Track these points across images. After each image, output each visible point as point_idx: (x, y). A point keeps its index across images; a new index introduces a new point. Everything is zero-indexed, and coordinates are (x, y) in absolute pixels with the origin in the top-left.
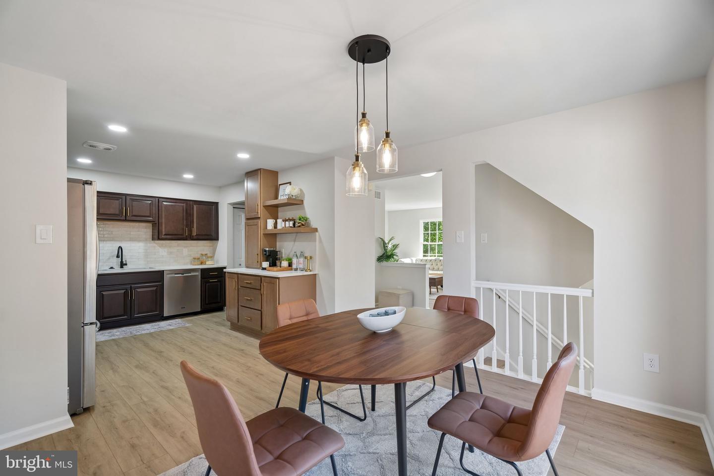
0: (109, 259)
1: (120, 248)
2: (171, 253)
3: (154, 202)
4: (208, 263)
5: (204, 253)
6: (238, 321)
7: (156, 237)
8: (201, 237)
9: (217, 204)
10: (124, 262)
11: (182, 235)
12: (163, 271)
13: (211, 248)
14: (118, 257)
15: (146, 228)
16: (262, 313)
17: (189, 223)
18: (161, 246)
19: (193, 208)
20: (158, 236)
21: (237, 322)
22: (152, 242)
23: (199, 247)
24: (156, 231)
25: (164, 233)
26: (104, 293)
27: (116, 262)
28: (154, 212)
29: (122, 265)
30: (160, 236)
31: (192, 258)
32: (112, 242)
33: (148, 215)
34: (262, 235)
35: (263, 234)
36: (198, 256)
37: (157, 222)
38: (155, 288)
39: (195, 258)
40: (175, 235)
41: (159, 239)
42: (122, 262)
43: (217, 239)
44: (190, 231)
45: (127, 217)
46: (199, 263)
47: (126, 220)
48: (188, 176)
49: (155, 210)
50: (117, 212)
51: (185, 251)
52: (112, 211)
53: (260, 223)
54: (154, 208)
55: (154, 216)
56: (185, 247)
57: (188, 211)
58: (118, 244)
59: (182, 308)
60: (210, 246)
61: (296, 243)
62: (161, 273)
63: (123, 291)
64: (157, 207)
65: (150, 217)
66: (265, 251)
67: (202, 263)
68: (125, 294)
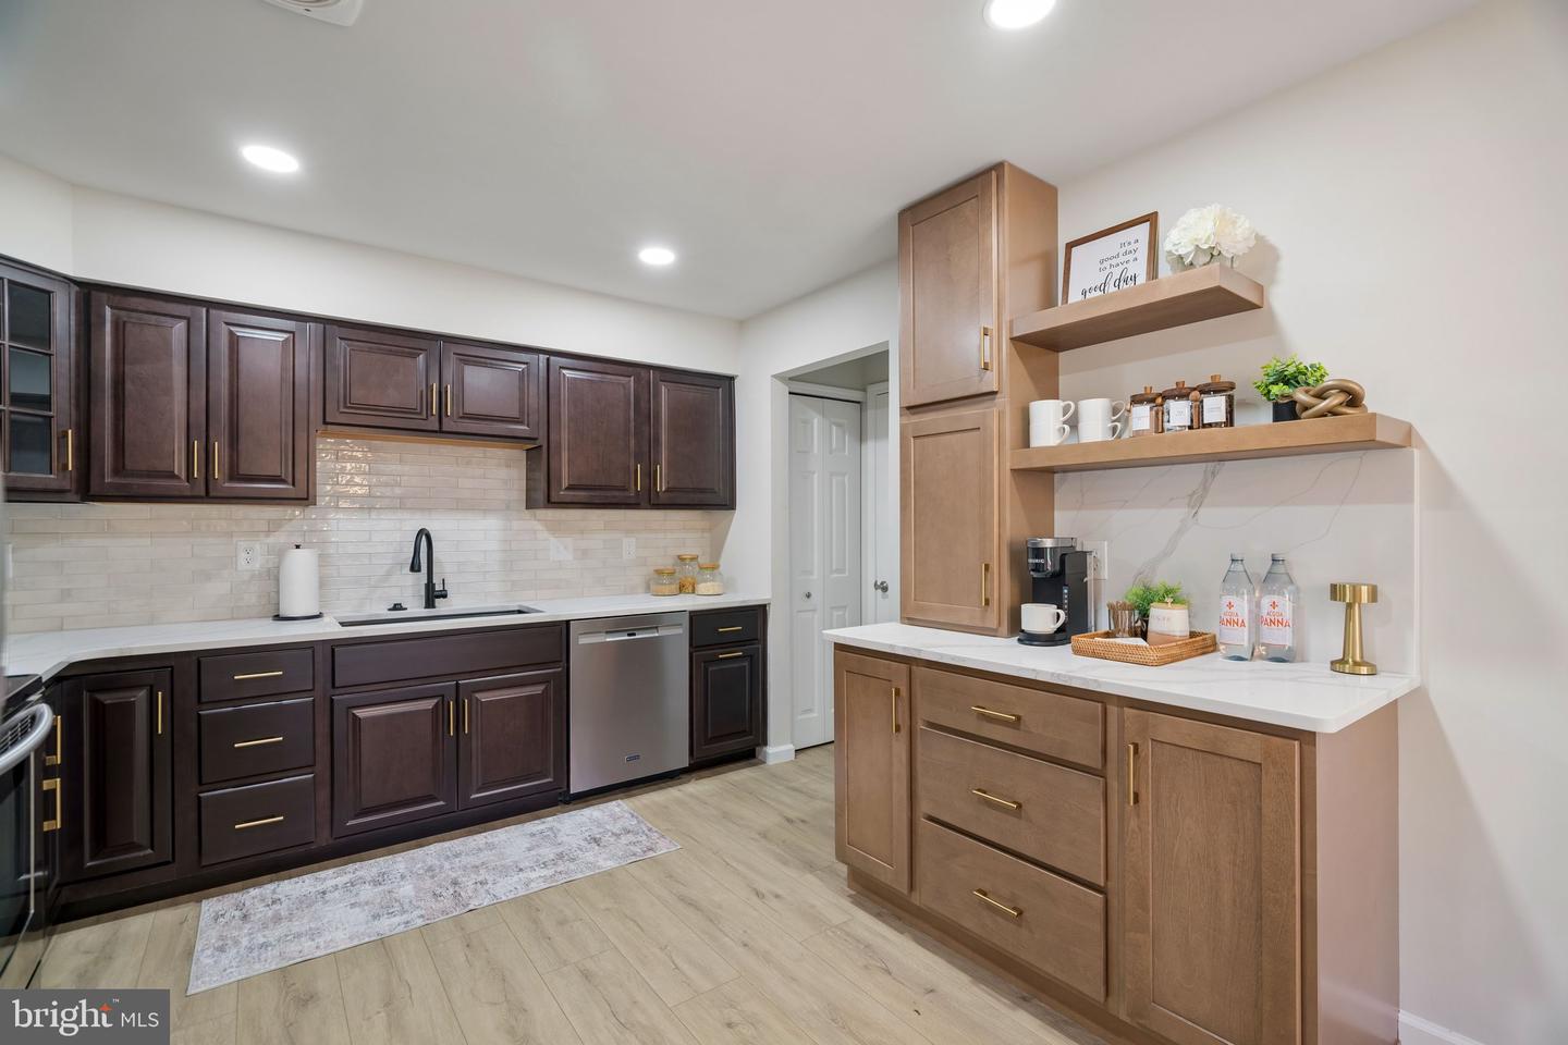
0: (389, 574)
1: (423, 534)
2: (584, 554)
3: (534, 370)
4: (702, 588)
5: (688, 552)
6: (912, 887)
7: (541, 496)
8: (683, 499)
9: (727, 382)
10: (438, 587)
11: (624, 489)
12: (568, 622)
13: (706, 535)
14: (415, 567)
15: (508, 466)
16: (1106, 902)
17: (646, 449)
18: (554, 529)
19: (657, 395)
20: (545, 493)
21: (904, 890)
22: (527, 512)
23: (673, 532)
24: (541, 476)
25: (565, 484)
26: (361, 713)
27: (409, 590)
28: (533, 402)
29: (432, 595)
30: (553, 494)
31: (652, 569)
32: (400, 515)
33: (515, 414)
34: (1008, 473)
35: (1013, 471)
36: (667, 563)
37: (542, 441)
38: (538, 689)
39: (659, 572)
40: (600, 488)
41: (550, 503)
42: (430, 586)
43: (729, 504)
44: (650, 476)
45: (445, 420)
46: (675, 587)
47: (440, 432)
48: (657, 256)
49: (535, 398)
50: (413, 403)
51: (630, 547)
52: (392, 397)
53: (997, 418)
54: (533, 389)
55: (534, 418)
56: (628, 532)
57: (643, 405)
58: (414, 523)
59: (630, 759)
60: (703, 530)
61: (1202, 511)
62: (562, 629)
63: (429, 704)
64: (543, 387)
65: (522, 423)
66: (1039, 552)
67: (682, 589)
68: (438, 713)
